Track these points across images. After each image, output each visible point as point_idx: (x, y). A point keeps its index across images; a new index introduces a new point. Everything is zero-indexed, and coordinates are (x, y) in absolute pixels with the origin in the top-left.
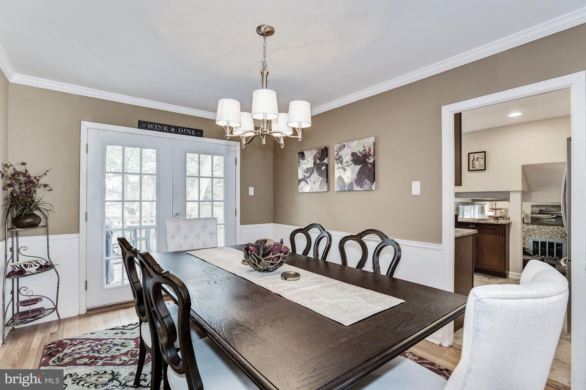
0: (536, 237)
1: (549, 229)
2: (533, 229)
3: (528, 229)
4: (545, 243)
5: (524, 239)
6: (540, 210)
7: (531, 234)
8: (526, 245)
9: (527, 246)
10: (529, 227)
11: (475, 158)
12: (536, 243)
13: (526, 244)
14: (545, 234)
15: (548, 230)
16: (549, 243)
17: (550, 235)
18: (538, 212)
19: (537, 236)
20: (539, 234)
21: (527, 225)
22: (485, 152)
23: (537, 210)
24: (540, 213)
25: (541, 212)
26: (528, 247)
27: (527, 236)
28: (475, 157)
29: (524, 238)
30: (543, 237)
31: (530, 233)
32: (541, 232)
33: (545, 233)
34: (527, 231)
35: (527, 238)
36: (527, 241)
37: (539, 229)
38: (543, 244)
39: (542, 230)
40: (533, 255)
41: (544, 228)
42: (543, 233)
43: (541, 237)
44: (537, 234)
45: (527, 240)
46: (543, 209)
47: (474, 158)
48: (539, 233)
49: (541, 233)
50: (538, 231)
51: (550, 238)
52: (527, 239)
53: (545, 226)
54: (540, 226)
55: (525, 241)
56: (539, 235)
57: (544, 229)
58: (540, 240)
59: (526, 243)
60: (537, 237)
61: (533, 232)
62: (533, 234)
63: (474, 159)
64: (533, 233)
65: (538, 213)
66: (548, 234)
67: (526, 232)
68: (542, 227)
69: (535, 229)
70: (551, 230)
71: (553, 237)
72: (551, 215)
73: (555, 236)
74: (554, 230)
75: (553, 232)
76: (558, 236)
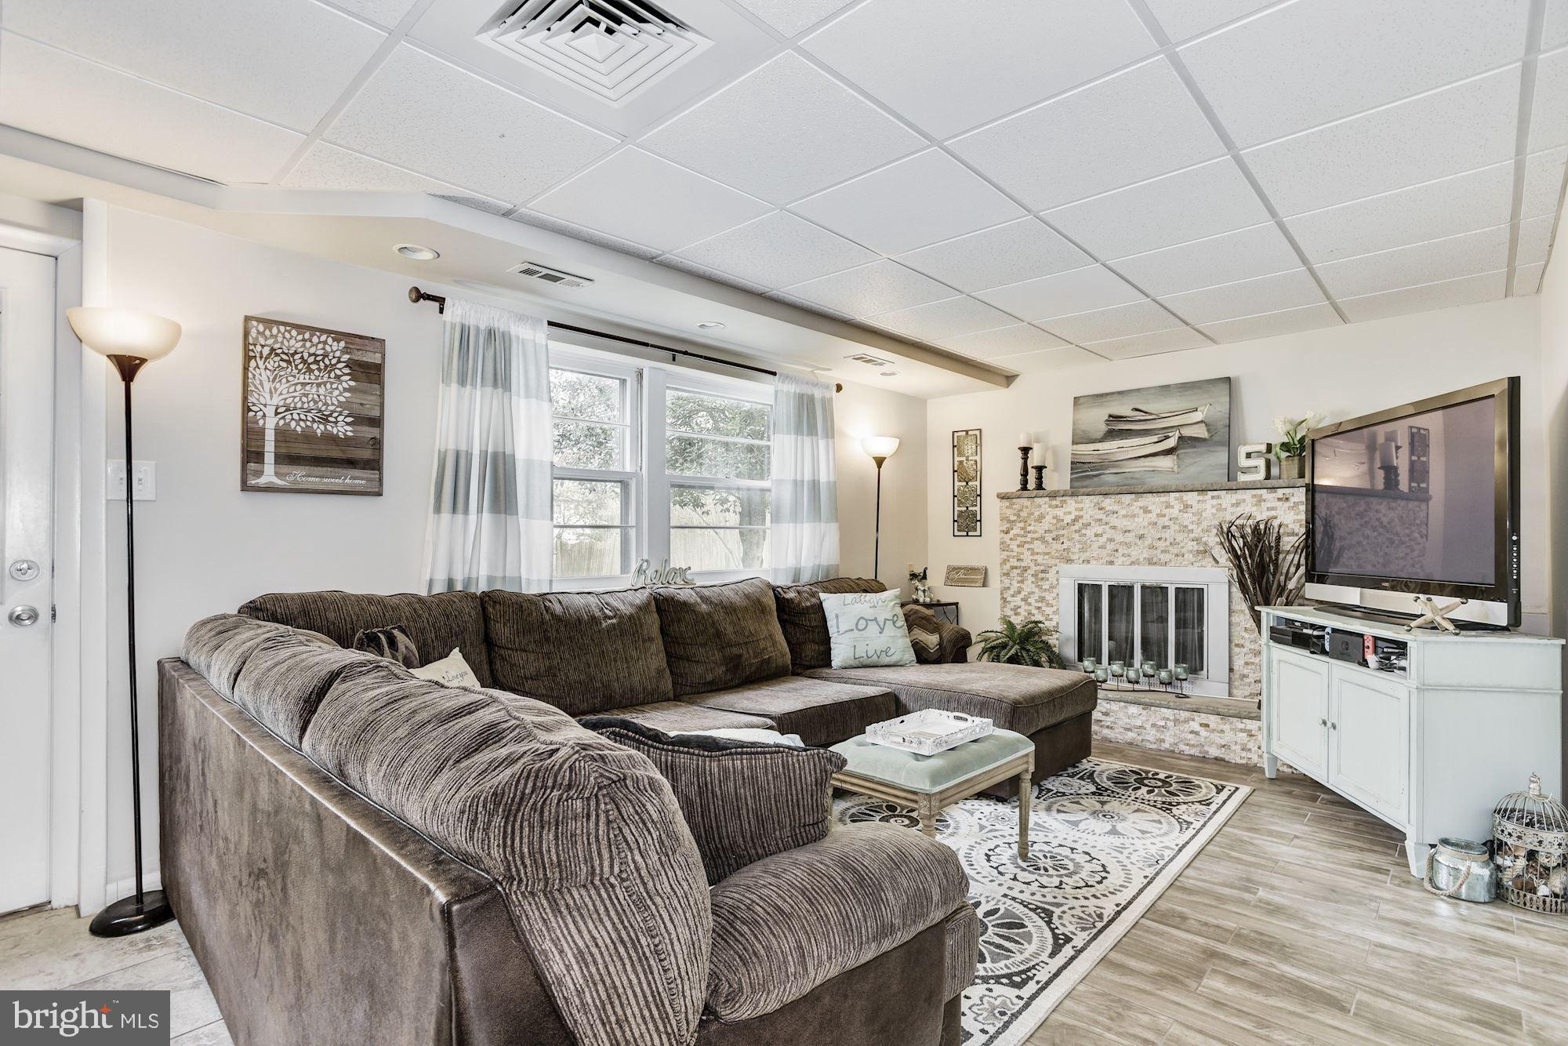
0: (1088, 562)
1: (1147, 512)
2: (1075, 520)
3: (1059, 520)
4: (1129, 589)
5: (1042, 579)
6: (1110, 416)
7: (1067, 550)
8: (1048, 611)
9: (1054, 612)
10: (1060, 512)
12: (1086, 592)
13: (1048, 605)
14: (1128, 545)
15: (1142, 520)
16: (1143, 587)
17: (1152, 547)
18: (1103, 428)
19: (1094, 554)
20: (1102, 547)
21: (1054, 502)
23: (1096, 419)
24: (1111, 435)
25: (1117, 428)
26: (1056, 618)
27: (1053, 562)
29: (1041, 575)
30: (1118, 561)
31: (1065, 546)
32: (1110, 533)
33: (1130, 537)
34: (1054, 535)
35: (1053, 571)
36: (1052, 587)
37: (1103, 517)
38: (1121, 594)
39: (1114, 520)
40: (1079, 660)
41: (1123, 512)
42: (1119, 538)
43: (1111, 563)
44: (1095, 546)
45: (1055, 582)
46: (1124, 409)
48: (1103, 540)
49: (1111, 540)
50: (1099, 530)
51: (1150, 562)
52: (1051, 575)
53: (1127, 498)
54: (1108, 503)
55: (1046, 586)
56: (1105, 552)
57: (1124, 516)
58: (1107, 576)
59: (1047, 597)
60: (1093, 563)
61: (1076, 536)
62: (1078, 546)
64: (1079, 542)
65: (1100, 434)
66: (1139, 543)
67: (1047, 542)
68: (1116, 508)
69: (1086, 519)
70: (1153, 517)
71: (1164, 557)
72: (1155, 438)
73: (1171, 549)
74: (1167, 518)
75: (1164, 527)
76: (1184, 550)
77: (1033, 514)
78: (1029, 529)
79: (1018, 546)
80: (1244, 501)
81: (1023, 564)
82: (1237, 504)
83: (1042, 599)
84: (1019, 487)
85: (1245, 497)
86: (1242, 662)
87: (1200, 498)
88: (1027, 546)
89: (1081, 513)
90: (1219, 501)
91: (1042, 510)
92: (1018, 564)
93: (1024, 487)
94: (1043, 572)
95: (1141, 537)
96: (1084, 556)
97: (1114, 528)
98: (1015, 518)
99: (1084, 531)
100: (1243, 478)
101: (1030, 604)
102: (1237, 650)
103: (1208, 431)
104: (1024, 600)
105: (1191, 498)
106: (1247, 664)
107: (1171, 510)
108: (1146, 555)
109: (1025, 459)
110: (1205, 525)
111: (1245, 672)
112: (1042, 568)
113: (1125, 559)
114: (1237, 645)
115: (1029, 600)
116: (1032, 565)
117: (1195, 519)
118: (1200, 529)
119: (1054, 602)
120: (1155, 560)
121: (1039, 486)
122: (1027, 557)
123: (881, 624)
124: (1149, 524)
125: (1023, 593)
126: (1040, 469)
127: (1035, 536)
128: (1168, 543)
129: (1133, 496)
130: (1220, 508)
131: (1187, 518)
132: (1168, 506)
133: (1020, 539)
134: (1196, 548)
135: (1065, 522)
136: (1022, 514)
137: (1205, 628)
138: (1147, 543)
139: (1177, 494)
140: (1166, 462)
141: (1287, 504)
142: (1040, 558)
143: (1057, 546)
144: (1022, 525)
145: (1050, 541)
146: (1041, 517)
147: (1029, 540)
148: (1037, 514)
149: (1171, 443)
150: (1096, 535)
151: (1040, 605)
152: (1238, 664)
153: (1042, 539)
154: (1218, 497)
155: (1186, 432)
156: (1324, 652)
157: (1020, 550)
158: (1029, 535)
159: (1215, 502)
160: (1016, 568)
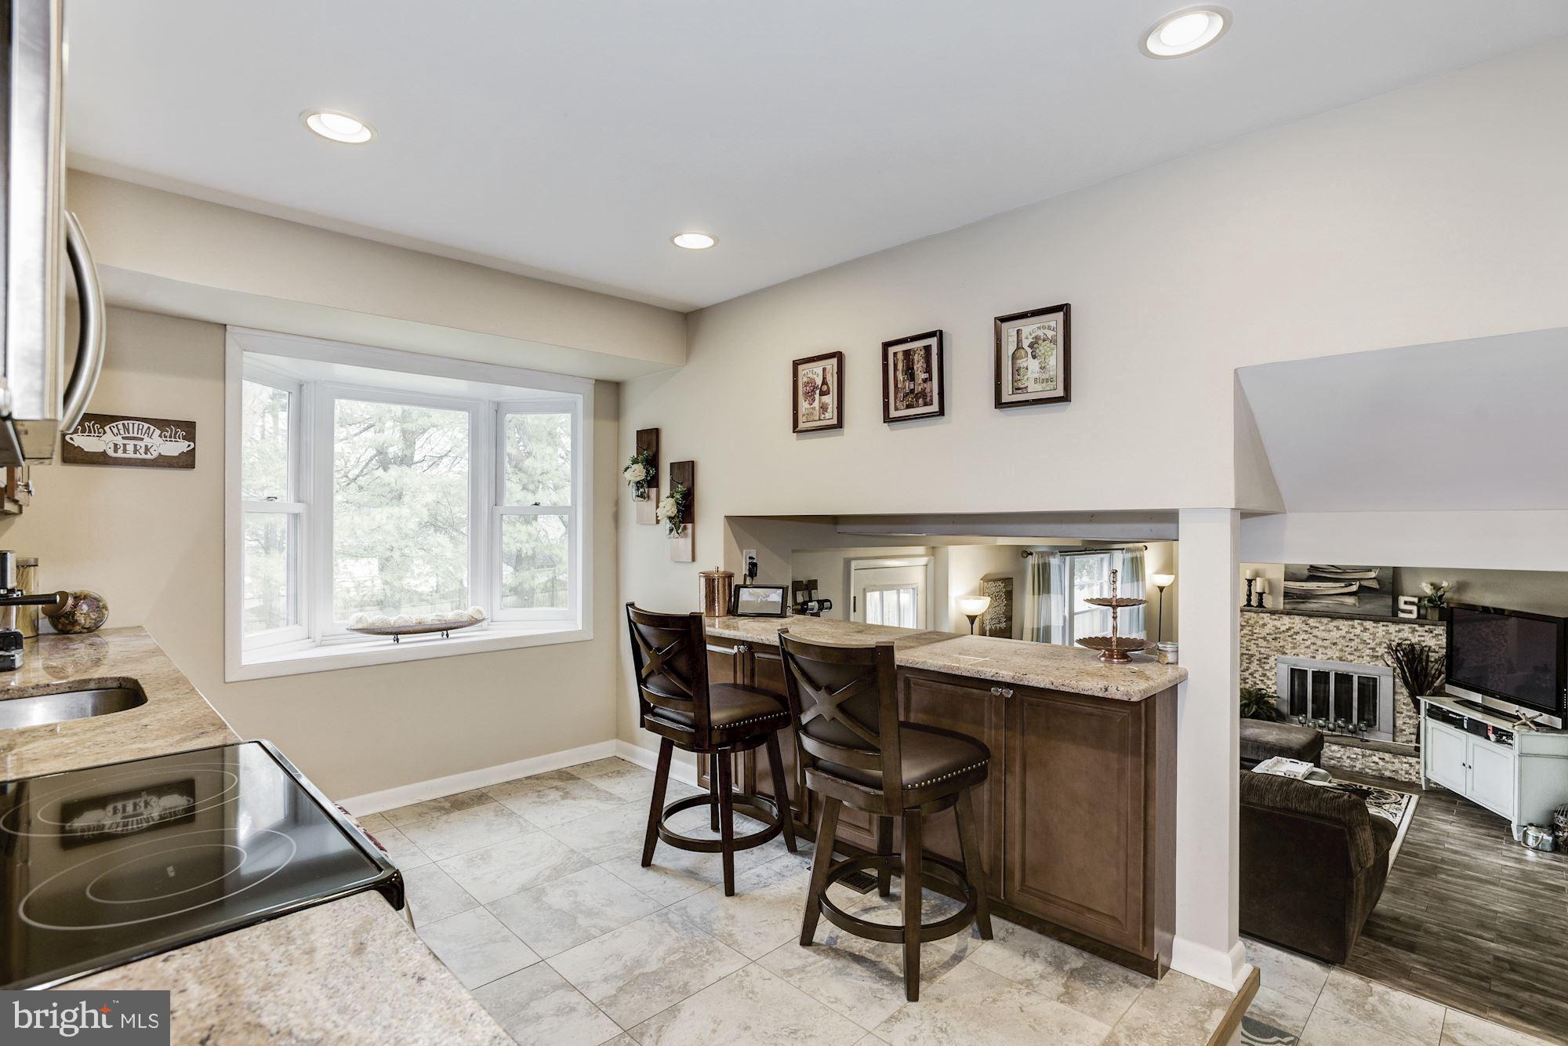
0: (1298, 655)
1: (1338, 628)
2: (1289, 629)
3: (1277, 628)
4: (1326, 675)
5: (1264, 663)
6: (1311, 566)
7: (1283, 647)
8: (1268, 682)
9: (1273, 684)
10: (1277, 623)
11: (1026, 343)
12: (1297, 675)
13: (1268, 679)
14: (1326, 648)
15: (1335, 634)
16: (1336, 674)
17: (1341, 650)
18: (1306, 573)
19: (1302, 651)
20: (1308, 647)
21: (1274, 617)
22: (1064, 309)
23: (1302, 567)
24: (1313, 578)
25: (1315, 575)
26: (1274, 688)
27: (1273, 653)
28: (1024, 336)
29: (1263, 660)
30: (1319, 657)
31: (1281, 644)
32: (1313, 640)
33: (1327, 643)
34: (1273, 636)
35: (1273, 659)
36: (1271, 668)
37: (1309, 629)
38: (1321, 677)
39: (1315, 632)
40: (1291, 714)
41: (1323, 628)
42: (1319, 642)
43: (1314, 657)
44: (1303, 646)
45: (1274, 666)
46: (1322, 563)
47: (1019, 341)
48: (1308, 643)
49: (1314, 644)
50: (1306, 637)
51: (1341, 659)
52: (1271, 661)
53: (1325, 620)
54: (1312, 621)
55: (1267, 667)
56: (1309, 651)
57: (1323, 630)
58: (1310, 666)
59: (1268, 674)
60: (1301, 656)
61: (1289, 639)
62: (1290, 645)
63: (1019, 347)
64: (1291, 643)
65: (1304, 577)
66: (1334, 647)
67: (1268, 641)
68: (1317, 625)
69: (1297, 629)
70: (1343, 633)
71: (1350, 658)
72: (1343, 584)
73: (1354, 653)
74: (1352, 635)
75: (1350, 640)
76: (1363, 654)
77: (1258, 622)
78: (1255, 631)
79: (1247, 641)
80: (1403, 630)
81: (1250, 653)
82: (1399, 631)
83: (1264, 675)
84: (1246, 603)
85: (1404, 627)
86: (1401, 722)
87: (1375, 625)
88: (1253, 642)
89: (1293, 626)
90: (1388, 628)
91: (1265, 621)
92: (1247, 652)
93: (1249, 604)
94: (1265, 658)
95: (1335, 644)
96: (1295, 651)
97: (1316, 637)
98: (1245, 624)
99: (1294, 637)
100: (1401, 615)
101: (1255, 677)
102: (1398, 715)
103: (1379, 584)
104: (1251, 674)
105: (1369, 624)
106: (1405, 723)
107: (1356, 630)
108: (1338, 655)
109: (1250, 585)
110: (1378, 641)
111: (1404, 728)
112: (1265, 656)
113: (1323, 656)
114: (1398, 712)
115: (1255, 675)
116: (1257, 654)
117: (1371, 637)
118: (1374, 643)
119: (1273, 678)
120: (1344, 658)
121: (1260, 604)
122: (1253, 648)
124: (1340, 637)
125: (1250, 671)
126: (1261, 595)
127: (1260, 636)
128: (1353, 649)
129: (1329, 619)
130: (1388, 632)
131: (1366, 636)
132: (1353, 627)
133: (1248, 638)
134: (1371, 654)
135: (1281, 630)
136: (1250, 622)
137: (1378, 701)
138: (1338, 648)
139: (1359, 621)
140: (1350, 600)
141: (1431, 635)
142: (1262, 650)
143: (1274, 643)
144: (1250, 628)
145: (1271, 640)
146: (1264, 625)
147: (1255, 638)
148: (1261, 623)
149: (1354, 588)
150: (1303, 640)
151: (1262, 678)
152: (1399, 723)
153: (1264, 638)
154: (1387, 626)
155: (1364, 583)
156: (1462, 728)
157: (1249, 643)
158: (1255, 635)
159: (1384, 628)
160: (1246, 654)
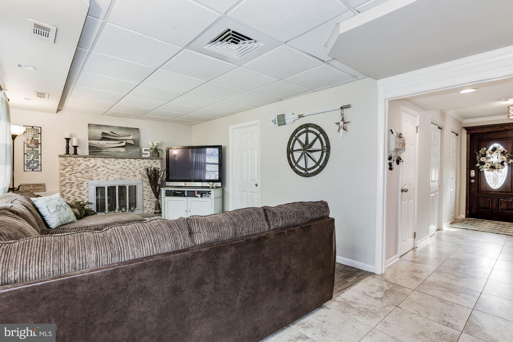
0: (99, 179)
1: (119, 164)
2: (95, 166)
3: (87, 166)
4: (114, 187)
5: (81, 186)
6: (103, 133)
7: (91, 176)
8: (83, 197)
9: (86, 198)
10: (88, 163)
12: (99, 190)
13: (83, 195)
14: (113, 174)
15: (118, 166)
16: (119, 186)
17: (121, 174)
18: (101, 136)
19: (102, 177)
20: (104, 175)
21: (85, 159)
23: (98, 132)
24: (103, 139)
25: (105, 137)
27: (85, 180)
29: (80, 185)
30: (110, 179)
31: (90, 174)
32: (107, 170)
33: (114, 172)
34: (85, 170)
35: (86, 183)
36: (85, 189)
37: (105, 165)
38: (112, 189)
39: (108, 166)
40: (97, 212)
41: (112, 164)
42: (110, 172)
43: (108, 179)
44: (102, 174)
45: (86, 187)
46: (108, 131)
48: (105, 172)
49: (108, 172)
50: (103, 169)
51: (120, 179)
52: (85, 185)
53: (113, 160)
54: (107, 161)
55: (82, 188)
56: (105, 176)
57: (112, 165)
58: (106, 184)
59: (83, 193)
60: (101, 180)
61: (95, 171)
62: (95, 174)
64: (96, 173)
65: (100, 138)
66: (117, 173)
67: (82, 173)
68: (109, 162)
69: (98, 165)
70: (121, 165)
71: (125, 177)
72: (119, 142)
73: (126, 175)
74: (125, 166)
75: (124, 169)
76: (130, 175)
77: (76, 163)
78: (74, 168)
79: (69, 175)
80: (146, 162)
81: (71, 181)
82: (144, 163)
83: (81, 193)
84: (65, 153)
85: (146, 161)
87: (135, 161)
88: (73, 175)
89: (96, 164)
90: (140, 162)
91: (81, 162)
92: (70, 181)
93: (68, 152)
94: (81, 184)
95: (117, 171)
96: (98, 177)
97: (108, 168)
98: (68, 164)
99: (97, 170)
100: (143, 156)
101: (75, 196)
102: (144, 201)
103: (134, 142)
104: (73, 194)
105: (132, 160)
106: (147, 204)
107: (127, 164)
108: (119, 177)
109: (68, 142)
110: (136, 168)
111: (146, 206)
112: (81, 182)
113: (112, 178)
115: (75, 194)
116: (76, 181)
117: (133, 166)
118: (134, 169)
119: (86, 194)
120: (122, 178)
121: (75, 153)
122: (73, 179)
123: (64, 207)
124: (120, 167)
125: (72, 192)
126: (75, 147)
127: (78, 171)
128: (126, 173)
129: (115, 159)
130: (140, 164)
131: (131, 166)
132: (126, 162)
133: (70, 173)
134: (133, 174)
135: (90, 166)
136: (71, 163)
137: (137, 196)
138: (119, 173)
139: (128, 159)
140: (122, 150)
141: (155, 163)
142: (79, 179)
143: (86, 174)
144: (71, 167)
145: (84, 173)
146: (79, 165)
147: (75, 172)
148: (78, 163)
149: (124, 144)
150: (102, 171)
151: (80, 195)
152: (145, 204)
153: (80, 172)
154: (139, 161)
155: (128, 142)
156: (185, 196)
157: (70, 176)
158: (74, 171)
159: (138, 162)
160: (68, 183)
